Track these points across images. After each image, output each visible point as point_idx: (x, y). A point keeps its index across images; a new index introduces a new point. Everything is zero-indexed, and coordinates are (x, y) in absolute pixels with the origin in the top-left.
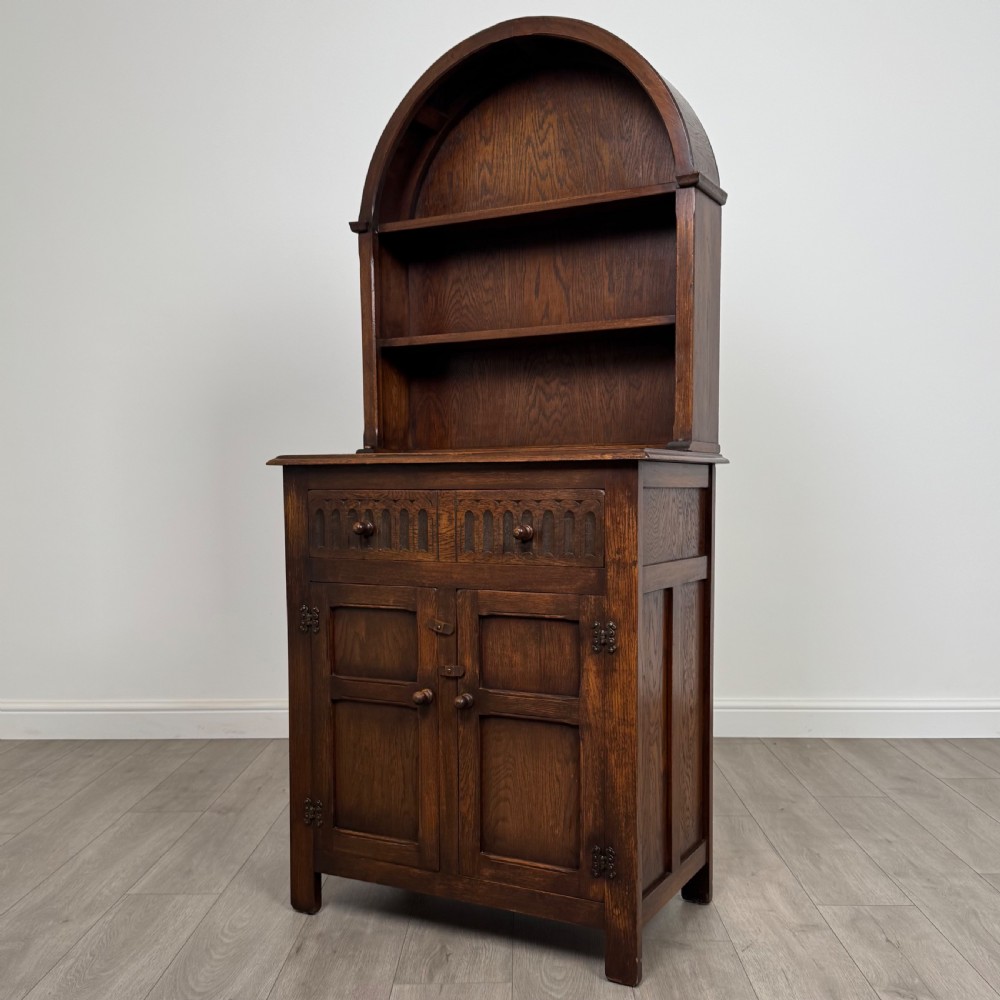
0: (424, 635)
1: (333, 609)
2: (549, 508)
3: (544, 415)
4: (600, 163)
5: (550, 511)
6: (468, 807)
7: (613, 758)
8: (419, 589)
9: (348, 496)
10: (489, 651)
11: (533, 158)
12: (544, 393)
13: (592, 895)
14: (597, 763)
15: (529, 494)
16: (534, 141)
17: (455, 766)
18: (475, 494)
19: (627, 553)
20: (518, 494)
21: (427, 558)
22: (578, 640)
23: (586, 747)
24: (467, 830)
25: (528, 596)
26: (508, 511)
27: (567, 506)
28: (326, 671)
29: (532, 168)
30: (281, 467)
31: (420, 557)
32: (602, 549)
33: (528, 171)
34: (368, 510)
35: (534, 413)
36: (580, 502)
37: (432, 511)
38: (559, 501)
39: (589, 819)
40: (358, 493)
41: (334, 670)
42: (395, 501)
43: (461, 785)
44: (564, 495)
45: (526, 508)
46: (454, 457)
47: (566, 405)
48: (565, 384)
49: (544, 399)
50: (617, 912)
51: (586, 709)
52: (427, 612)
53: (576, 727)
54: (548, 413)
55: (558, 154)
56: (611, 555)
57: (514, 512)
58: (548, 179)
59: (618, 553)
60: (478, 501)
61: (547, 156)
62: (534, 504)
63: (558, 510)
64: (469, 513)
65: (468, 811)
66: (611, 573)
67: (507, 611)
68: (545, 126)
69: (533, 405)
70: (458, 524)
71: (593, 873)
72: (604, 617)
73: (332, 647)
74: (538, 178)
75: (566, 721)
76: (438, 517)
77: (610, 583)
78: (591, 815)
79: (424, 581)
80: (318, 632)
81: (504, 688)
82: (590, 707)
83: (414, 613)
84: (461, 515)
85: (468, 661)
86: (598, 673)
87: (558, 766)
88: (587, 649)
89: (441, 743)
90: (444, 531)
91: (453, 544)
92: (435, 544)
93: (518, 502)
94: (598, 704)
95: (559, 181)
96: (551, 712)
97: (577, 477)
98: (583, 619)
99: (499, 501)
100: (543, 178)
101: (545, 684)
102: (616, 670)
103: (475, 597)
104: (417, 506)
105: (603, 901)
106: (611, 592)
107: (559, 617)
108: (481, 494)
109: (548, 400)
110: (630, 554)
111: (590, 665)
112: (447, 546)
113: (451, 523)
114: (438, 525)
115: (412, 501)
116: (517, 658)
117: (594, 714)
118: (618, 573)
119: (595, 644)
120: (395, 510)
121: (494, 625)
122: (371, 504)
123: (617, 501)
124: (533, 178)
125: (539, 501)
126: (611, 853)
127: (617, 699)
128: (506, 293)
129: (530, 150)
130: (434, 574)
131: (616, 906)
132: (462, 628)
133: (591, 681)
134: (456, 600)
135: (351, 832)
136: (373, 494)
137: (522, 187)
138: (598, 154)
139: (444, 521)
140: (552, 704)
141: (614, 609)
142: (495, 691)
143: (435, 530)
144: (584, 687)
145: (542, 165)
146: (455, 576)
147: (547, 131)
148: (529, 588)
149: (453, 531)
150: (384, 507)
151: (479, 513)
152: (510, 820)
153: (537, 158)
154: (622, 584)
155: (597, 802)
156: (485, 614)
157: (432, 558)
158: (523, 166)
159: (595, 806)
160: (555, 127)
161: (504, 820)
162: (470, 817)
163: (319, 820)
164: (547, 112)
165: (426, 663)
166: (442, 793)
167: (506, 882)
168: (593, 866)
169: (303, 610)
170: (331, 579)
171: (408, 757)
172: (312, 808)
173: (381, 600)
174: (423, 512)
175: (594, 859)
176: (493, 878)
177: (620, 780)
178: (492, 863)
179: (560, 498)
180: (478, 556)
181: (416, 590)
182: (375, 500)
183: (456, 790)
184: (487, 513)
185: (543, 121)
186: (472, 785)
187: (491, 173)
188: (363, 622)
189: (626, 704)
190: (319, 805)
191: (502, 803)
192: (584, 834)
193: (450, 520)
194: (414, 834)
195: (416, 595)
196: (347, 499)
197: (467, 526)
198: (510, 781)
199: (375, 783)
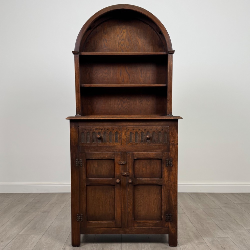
0: (117, 166)
1: (87, 160)
2: (154, 131)
4: (138, 44)
5: (155, 132)
6: (130, 209)
7: (171, 192)
8: (115, 153)
10: (136, 168)
12: (123, 101)
13: (165, 226)
14: (167, 194)
15: (149, 127)
16: (119, 36)
17: (126, 199)
18: (133, 128)
19: (175, 142)
20: (146, 127)
21: (118, 145)
22: (162, 163)
23: (164, 190)
24: (130, 215)
25: (148, 153)
26: (143, 132)
27: (159, 130)
28: (84, 177)
29: (119, 43)
30: (69, 120)
31: (116, 144)
32: (169, 141)
34: (99, 132)
36: (163, 129)
37: (120, 132)
38: (157, 129)
39: (165, 208)
40: (96, 127)
41: (87, 177)
42: (108, 129)
43: (128, 204)
44: (158, 128)
45: (148, 131)
46: (128, 118)
47: (129, 105)
48: (129, 99)
50: (172, 229)
51: (164, 181)
52: (117, 159)
53: (161, 185)
54: (124, 107)
55: (126, 40)
56: (171, 142)
57: (144, 132)
58: (124, 46)
59: (173, 142)
60: (133, 129)
61: (123, 40)
62: (150, 130)
63: (157, 131)
64: (131, 133)
65: (130, 210)
66: (171, 147)
67: (142, 157)
68: (123, 32)
70: (128, 135)
71: (166, 221)
72: (169, 157)
73: (86, 171)
74: (121, 46)
75: (159, 184)
76: (122, 133)
77: (171, 149)
78: (165, 206)
79: (117, 151)
80: (82, 166)
81: (140, 177)
82: (165, 180)
83: (114, 160)
84: (129, 133)
85: (130, 171)
86: (167, 171)
87: (156, 195)
88: (164, 166)
89: (122, 193)
90: (123, 137)
91: (126, 140)
92: (121, 141)
93: (145, 129)
94: (167, 179)
95: (127, 47)
96: (154, 182)
97: (162, 123)
98: (163, 158)
99: (140, 129)
100: (122, 46)
101: (152, 175)
102: (172, 170)
103: (133, 154)
104: (115, 131)
105: (169, 227)
106: (171, 151)
107: (157, 158)
108: (135, 127)
109: (124, 103)
110: (176, 142)
111: (165, 170)
112: (124, 141)
113: (126, 135)
114: (121, 136)
115: (113, 129)
116: (144, 169)
117: (166, 182)
118: (173, 146)
119: (167, 164)
120: (108, 132)
121: (137, 161)
122: (100, 130)
123: (173, 129)
124: (119, 45)
125: (151, 129)
126: (171, 215)
127: (173, 177)
128: (111, 75)
129: (118, 38)
130: (120, 149)
131: (172, 228)
132: (129, 163)
133: (165, 173)
134: (127, 155)
135: (93, 221)
137: (116, 47)
139: (123, 134)
140: (155, 180)
141: (172, 155)
142: (138, 178)
143: (120, 137)
144: (163, 175)
145: (122, 42)
146: (127, 149)
147: (123, 34)
148: (148, 151)
149: (126, 137)
150: (104, 131)
151: (134, 132)
152: (142, 211)
153: (120, 40)
154: (174, 149)
155: (167, 203)
156: (136, 158)
157: (120, 145)
158: (116, 42)
160: (125, 33)
161: (140, 211)
162: (131, 212)
163: (82, 219)
164: (123, 29)
165: (117, 172)
166: (123, 207)
167: (141, 227)
168: (166, 219)
169: (77, 161)
170: (86, 151)
171: (111, 198)
172: (80, 216)
173: (103, 157)
174: (117, 132)
175: (166, 217)
176: (138, 226)
177: (173, 197)
178: (137, 223)
179: (157, 128)
180: (134, 143)
181: (114, 153)
182: (102, 129)
183: (126, 205)
184: (136, 132)
185: (122, 31)
186: (131, 203)
187: (107, 42)
188: (96, 163)
189: (175, 178)
190: (82, 215)
191: (139, 207)
192: (163, 212)
193: (125, 134)
194: (114, 219)
195: (114, 154)
196: (92, 129)
197: (130, 136)
198: (142, 201)
199: (100, 207)
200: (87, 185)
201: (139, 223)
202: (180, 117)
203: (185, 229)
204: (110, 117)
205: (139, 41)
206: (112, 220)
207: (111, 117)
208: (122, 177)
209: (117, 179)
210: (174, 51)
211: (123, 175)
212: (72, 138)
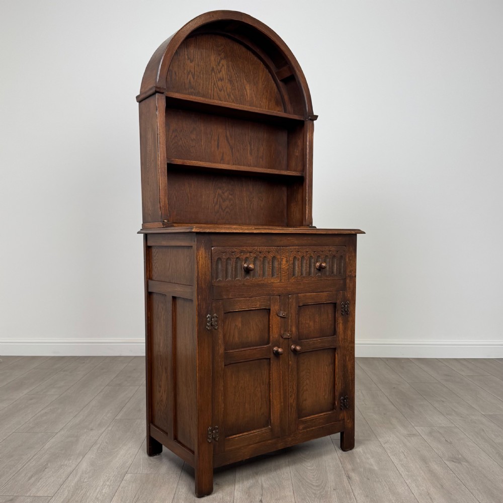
0: (274, 320)
1: (226, 314)
2: (327, 254)
3: (222, 209)
4: (245, 92)
5: (327, 256)
7: (347, 358)
8: (272, 297)
9: (236, 250)
10: (301, 323)
11: (215, 79)
12: (222, 198)
13: (340, 419)
14: (342, 362)
15: (319, 248)
16: (215, 70)
17: (287, 382)
18: (298, 249)
19: (353, 272)
20: (315, 248)
21: (275, 281)
22: (335, 310)
23: (338, 356)
24: (293, 410)
25: (319, 294)
26: (311, 256)
27: (333, 253)
28: (222, 350)
29: (214, 84)
31: (272, 281)
32: (345, 271)
33: (213, 84)
34: (246, 258)
35: (217, 207)
36: (338, 251)
37: (279, 257)
39: (339, 387)
40: (241, 249)
41: (225, 349)
42: (260, 252)
44: (333, 248)
45: (318, 254)
47: (231, 205)
49: (221, 200)
50: (348, 421)
51: (339, 340)
52: (275, 308)
53: (335, 349)
54: (224, 209)
55: (227, 81)
56: (348, 273)
57: (313, 256)
58: (222, 92)
59: (350, 272)
60: (299, 252)
61: (222, 80)
63: (330, 255)
64: (295, 258)
65: (293, 401)
66: (348, 281)
67: (310, 302)
68: (221, 65)
69: (217, 203)
70: (290, 263)
71: (341, 409)
72: (346, 300)
73: (225, 336)
74: (218, 89)
75: (331, 347)
76: (281, 260)
77: (347, 285)
78: (340, 384)
79: (274, 293)
80: (218, 329)
81: (307, 339)
82: (340, 339)
83: (270, 309)
84: (291, 259)
85: (294, 329)
86: (343, 324)
87: (326, 368)
88: (338, 314)
89: (281, 372)
90: (284, 267)
91: (288, 273)
92: (280, 274)
93: (314, 251)
94: (343, 336)
95: (227, 94)
96: (327, 344)
98: (338, 302)
99: (307, 252)
100: (220, 91)
101: (322, 332)
102: (349, 321)
103: (297, 298)
104: (271, 255)
105: (344, 419)
106: (348, 289)
107: (329, 302)
108: (301, 248)
109: (223, 202)
111: (340, 321)
112: (285, 274)
113: (287, 263)
114: (281, 264)
115: (269, 252)
116: (311, 324)
117: (342, 341)
118: (350, 280)
119: (343, 312)
120: (260, 257)
121: (303, 309)
122: (248, 254)
123: (350, 250)
124: (215, 89)
125: (322, 251)
126: (347, 398)
127: (349, 333)
128: (202, 144)
129: (213, 74)
130: (279, 288)
131: (348, 419)
132: (291, 313)
133: (340, 327)
134: (289, 300)
135: (235, 436)
136: (249, 249)
137: (210, 92)
138: (245, 88)
139: (284, 262)
140: (327, 340)
141: (349, 296)
143: (280, 266)
144: (338, 330)
145: (220, 83)
146: (288, 288)
147: (222, 68)
148: (319, 291)
149: (288, 267)
150: (255, 256)
151: (299, 257)
152: (309, 400)
153: (217, 80)
154: (351, 285)
155: (342, 378)
156: (301, 305)
157: (278, 281)
158: (210, 81)
159: (342, 380)
160: (225, 67)
161: (305, 400)
162: (294, 405)
163: (218, 437)
164: (221, 59)
165: (275, 334)
166: (282, 397)
167: (309, 428)
168: (341, 406)
169: (209, 317)
170: (225, 297)
171: (263, 385)
172: (214, 432)
173: (253, 305)
174: (274, 258)
175: (341, 403)
176: (304, 428)
177: (350, 367)
178: (303, 422)
179: (331, 250)
180: (299, 278)
181: (270, 298)
182: (250, 252)
183: (288, 393)
184: (303, 257)
185: (220, 62)
186: (295, 388)
187: (194, 78)
188: (240, 319)
189: (352, 334)
190: (217, 428)
191: (305, 393)
192: (337, 394)
193: (287, 261)
195: (270, 300)
196: (235, 252)
197: (294, 264)
198: (308, 381)
199: (246, 405)
200: (225, 365)
201: (306, 422)
202: (359, 230)
203: (385, 414)
205: (248, 87)
206: (264, 427)
208: (281, 340)
209: (274, 346)
210: (317, 117)
211: (285, 337)
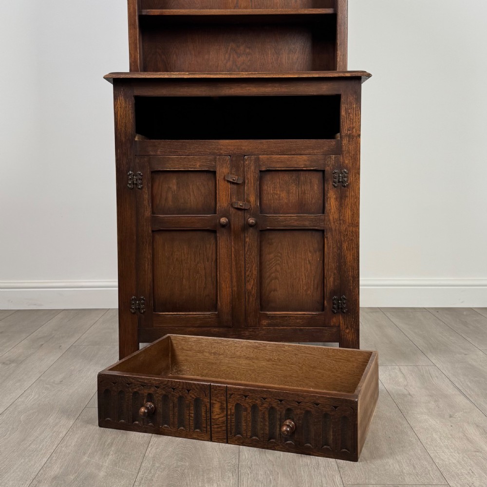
0: (222, 186)
1: (155, 172)
6: (251, 286)
7: (345, 246)
8: (218, 157)
10: (265, 192)
13: (332, 324)
14: (335, 250)
17: (243, 263)
19: (354, 130)
22: (324, 180)
23: (329, 242)
24: (251, 299)
25: (293, 158)
28: (148, 213)
39: (330, 282)
41: (153, 213)
43: (248, 273)
46: (246, 75)
50: (347, 331)
51: (329, 220)
52: (223, 170)
53: (323, 231)
56: (345, 132)
59: (349, 130)
65: (252, 288)
66: (345, 142)
67: (278, 166)
71: (333, 312)
72: (341, 167)
73: (153, 198)
75: (316, 228)
77: (344, 148)
78: (332, 279)
79: (222, 152)
80: (142, 188)
81: (275, 213)
82: (331, 218)
83: (214, 173)
85: (252, 199)
86: (336, 199)
87: (310, 254)
88: (329, 186)
89: (233, 249)
94: (336, 216)
96: (307, 224)
97: (325, 88)
98: (327, 169)
101: (301, 207)
102: (347, 196)
103: (257, 160)
105: (339, 326)
106: (345, 153)
107: (312, 168)
110: (356, 131)
111: (332, 195)
116: (283, 195)
117: (334, 222)
118: (349, 141)
119: (335, 182)
121: (268, 177)
123: (348, 101)
126: (344, 299)
127: (348, 213)
130: (229, 147)
131: (347, 328)
132: (248, 179)
133: (332, 203)
134: (244, 162)
135: (167, 313)
140: (308, 220)
141: (346, 162)
142: (271, 215)
144: (328, 207)
146: (243, 148)
148: (293, 153)
152: (278, 290)
154: (351, 147)
155: (335, 271)
156: (263, 169)
159: (334, 274)
161: (275, 290)
162: (254, 291)
163: (143, 309)
165: (223, 202)
166: (234, 280)
167: (277, 326)
168: (334, 308)
169: (130, 174)
170: (152, 153)
171: (208, 261)
172: (137, 302)
173: (190, 165)
175: (334, 304)
176: (269, 325)
177: (349, 257)
178: (268, 317)
181: (215, 158)
183: (243, 277)
186: (255, 272)
188: (174, 181)
189: (353, 215)
190: (143, 299)
191: (273, 281)
194: (214, 307)
195: (216, 161)
198: (278, 267)
199: (184, 280)
200: (153, 231)
201: (273, 317)
202: (366, 72)
204: (205, 74)
206: (209, 311)
207: (207, 74)
208: (232, 211)
209: (222, 217)
211: (236, 206)
212: (118, 122)
